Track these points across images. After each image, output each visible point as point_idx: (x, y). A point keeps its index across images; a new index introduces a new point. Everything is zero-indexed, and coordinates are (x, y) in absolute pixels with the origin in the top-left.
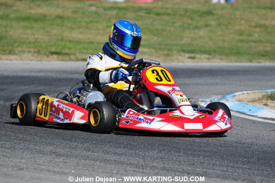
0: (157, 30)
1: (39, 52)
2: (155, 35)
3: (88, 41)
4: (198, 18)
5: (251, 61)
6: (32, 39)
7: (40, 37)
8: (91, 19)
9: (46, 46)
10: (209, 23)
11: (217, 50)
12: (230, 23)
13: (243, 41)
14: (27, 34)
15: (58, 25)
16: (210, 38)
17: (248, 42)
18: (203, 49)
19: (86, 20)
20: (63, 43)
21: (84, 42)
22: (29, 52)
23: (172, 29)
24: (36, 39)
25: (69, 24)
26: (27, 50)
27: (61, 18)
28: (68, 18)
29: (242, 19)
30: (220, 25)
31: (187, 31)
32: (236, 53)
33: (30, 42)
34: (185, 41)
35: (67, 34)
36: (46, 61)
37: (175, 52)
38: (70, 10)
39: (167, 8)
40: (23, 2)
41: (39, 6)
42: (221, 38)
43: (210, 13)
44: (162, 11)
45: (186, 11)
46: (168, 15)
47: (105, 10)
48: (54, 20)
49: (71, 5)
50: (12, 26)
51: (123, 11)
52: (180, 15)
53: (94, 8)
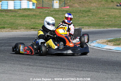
1: (27, 28)
4: (85, 13)
5: (104, 28)
6: (24, 23)
7: (28, 22)
8: (46, 15)
9: (30, 26)
10: (89, 15)
11: (92, 24)
12: (96, 15)
13: (101, 21)
14: (23, 22)
15: (34, 18)
16: (90, 21)
17: (103, 21)
18: (86, 24)
20: (36, 25)
22: (24, 28)
23: (76, 17)
24: (26, 23)
25: (38, 18)
27: (35, 15)
28: (38, 15)
29: (101, 13)
30: (93, 15)
31: (81, 18)
32: (99, 25)
34: (80, 22)
35: (37, 21)
36: (29, 31)
37: (76, 26)
38: (38, 12)
39: (74, 10)
40: (21, 10)
41: (27, 11)
42: (93, 20)
43: (89, 11)
44: (72, 11)
45: (80, 11)
46: (74, 12)
47: (51, 12)
48: (32, 16)
49: (39, 10)
50: (17, 19)
51: (58, 12)
52: (78, 12)
53: (47, 11)
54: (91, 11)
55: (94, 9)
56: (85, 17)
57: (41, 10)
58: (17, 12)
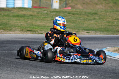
0: (73, 21)
1: (22, 30)
2: (72, 23)
3: (43, 25)
4: (91, 16)
5: (113, 34)
6: (19, 24)
7: (23, 24)
8: (44, 16)
9: (26, 28)
10: (95, 18)
11: (99, 29)
12: (104, 18)
13: (110, 25)
14: (17, 23)
15: (31, 19)
16: (96, 25)
17: (112, 26)
18: (93, 29)
19: (42, 16)
20: (33, 26)
21: (42, 26)
22: (18, 30)
23: (80, 20)
24: (21, 25)
25: (35, 18)
26: (17, 29)
27: (32, 16)
28: (35, 16)
29: (109, 16)
30: (100, 19)
31: (86, 21)
32: (107, 30)
33: (18, 26)
34: (85, 25)
35: (34, 23)
36: (25, 34)
37: (81, 30)
38: (36, 12)
39: (77, 12)
40: (16, 9)
41: (22, 11)
42: (101, 24)
43: (96, 14)
44: (75, 13)
45: (85, 13)
46: (78, 14)
47: (51, 12)
48: (29, 17)
49: (37, 10)
50: (11, 19)
51: (59, 13)
52: (83, 14)
53: (46, 12)
54: (98, 13)
55: (101, 12)
56: (91, 20)
57: (39, 10)
58: (10, 11)
